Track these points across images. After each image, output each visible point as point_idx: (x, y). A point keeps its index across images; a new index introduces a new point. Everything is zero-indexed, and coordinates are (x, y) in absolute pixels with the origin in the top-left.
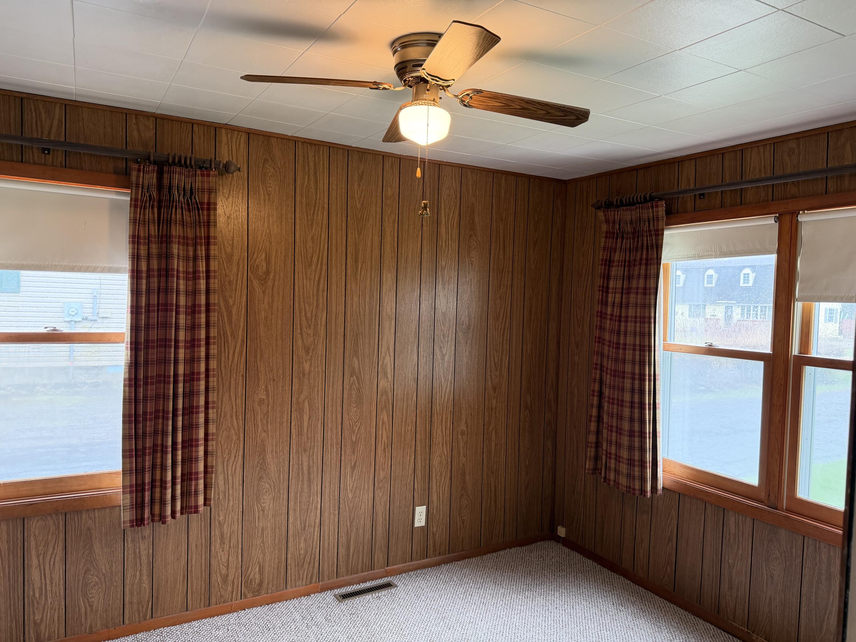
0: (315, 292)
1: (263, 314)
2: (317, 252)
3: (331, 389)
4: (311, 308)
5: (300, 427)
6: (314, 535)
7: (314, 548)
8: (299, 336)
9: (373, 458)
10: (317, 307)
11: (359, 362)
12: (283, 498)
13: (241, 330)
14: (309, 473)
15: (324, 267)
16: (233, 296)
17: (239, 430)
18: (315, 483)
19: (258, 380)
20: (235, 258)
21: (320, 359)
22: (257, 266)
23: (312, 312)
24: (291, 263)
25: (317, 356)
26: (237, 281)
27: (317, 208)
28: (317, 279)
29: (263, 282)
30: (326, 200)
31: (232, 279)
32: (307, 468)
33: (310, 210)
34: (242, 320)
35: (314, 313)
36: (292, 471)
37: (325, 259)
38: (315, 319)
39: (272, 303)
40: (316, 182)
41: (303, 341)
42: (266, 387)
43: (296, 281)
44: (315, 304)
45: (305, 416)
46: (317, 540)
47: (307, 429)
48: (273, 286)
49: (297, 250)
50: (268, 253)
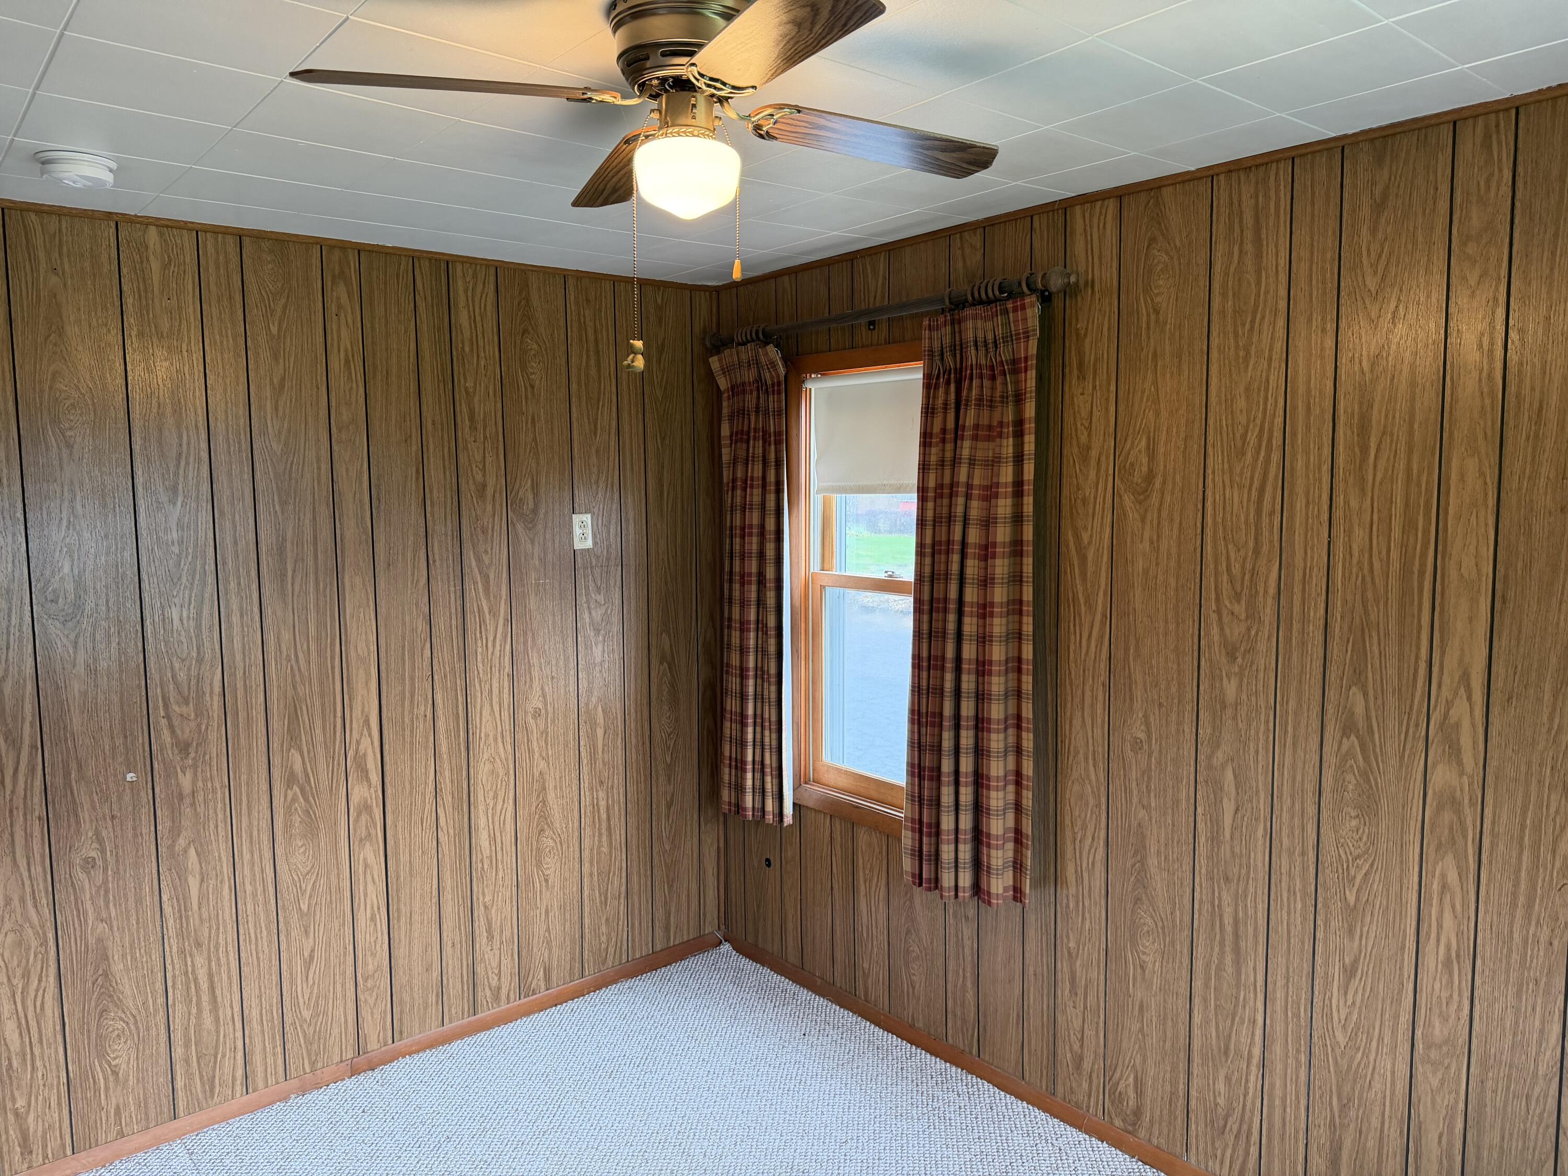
0: (1252, 516)
1: (1140, 564)
2: (1258, 422)
3: (1289, 752)
4: (1242, 553)
5: (1216, 823)
6: (1247, 1081)
7: (1248, 1108)
8: (1214, 616)
9: (1409, 970)
10: (1257, 551)
11: (1366, 701)
12: (1181, 963)
13: (1101, 594)
14: (1236, 935)
15: (1276, 457)
16: (1090, 528)
17: (1099, 790)
18: (1251, 965)
19: (1131, 699)
20: (1094, 452)
21: (1261, 675)
22: (1132, 465)
23: (1244, 562)
24: (1199, 452)
25: (1254, 668)
26: (1095, 498)
27: (1259, 316)
28: (1256, 484)
29: (1142, 497)
30: (1283, 292)
31: (1087, 494)
32: (1231, 921)
33: (1243, 325)
34: (1103, 574)
35: (1248, 566)
36: (1200, 914)
37: (1278, 434)
38: (1251, 581)
39: (1158, 541)
40: (1259, 256)
41: (1222, 629)
42: (1146, 716)
43: (1209, 493)
44: (1251, 544)
45: (1225, 800)
46: (1254, 1097)
47: (1232, 833)
48: (1161, 504)
49: (1211, 422)
50: (1152, 435)
